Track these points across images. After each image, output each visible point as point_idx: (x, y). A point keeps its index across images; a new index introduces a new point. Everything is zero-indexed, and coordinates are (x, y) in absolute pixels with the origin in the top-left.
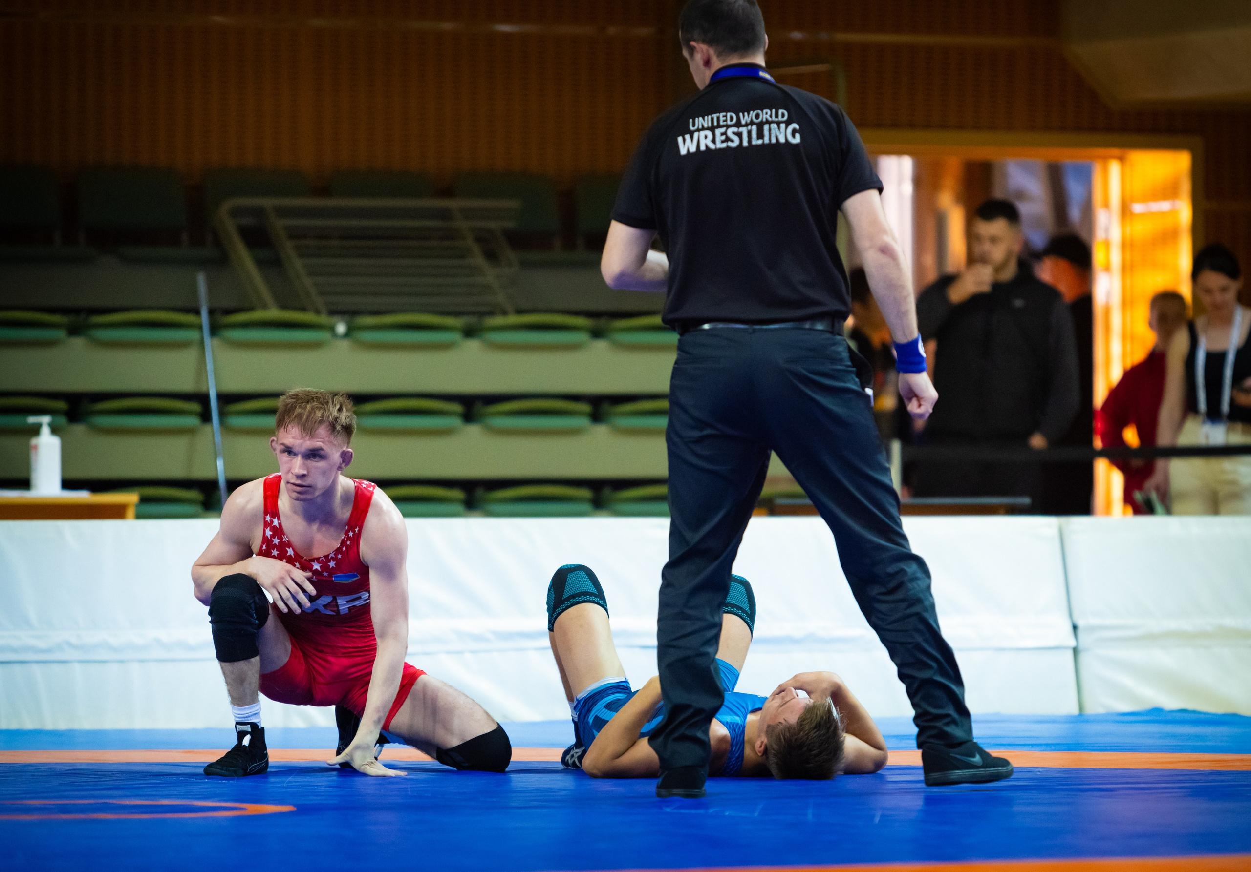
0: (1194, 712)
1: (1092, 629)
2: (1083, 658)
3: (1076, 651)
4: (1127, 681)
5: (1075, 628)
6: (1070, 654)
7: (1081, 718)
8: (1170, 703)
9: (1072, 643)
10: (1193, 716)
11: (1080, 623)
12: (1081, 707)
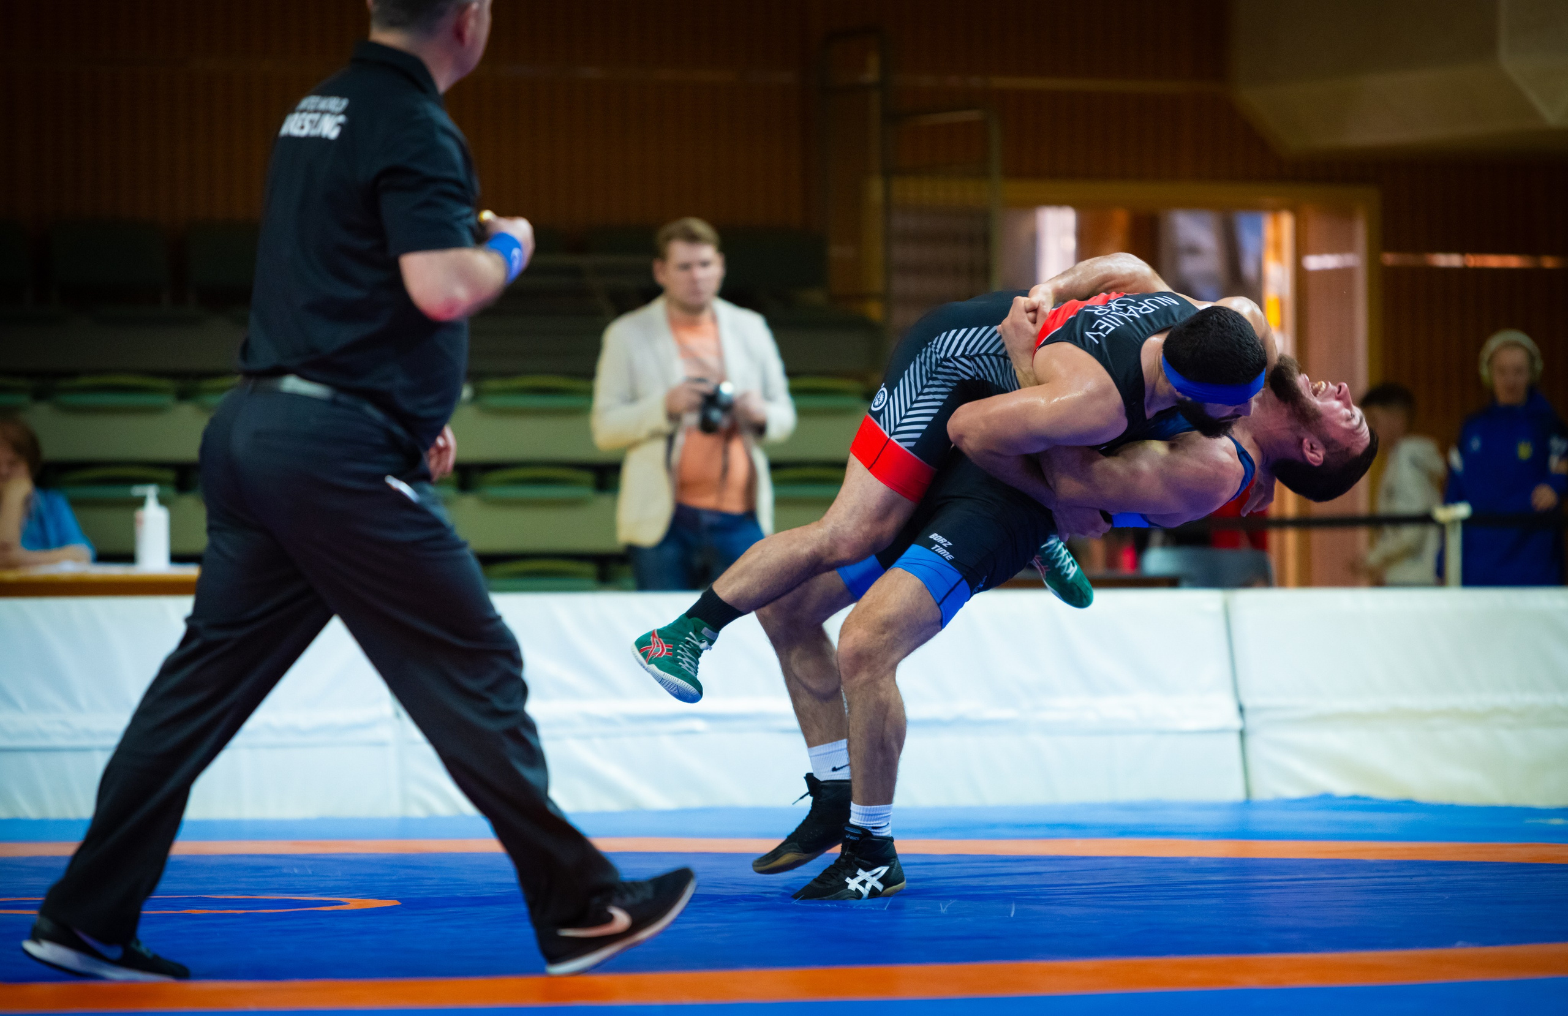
0: (1366, 799)
1: (1259, 710)
2: (1252, 742)
3: (1242, 734)
4: (1297, 765)
5: (1241, 709)
6: (1235, 739)
7: (1248, 803)
8: (1342, 787)
9: (1236, 723)
10: (1362, 802)
11: (1248, 703)
12: (1248, 791)
